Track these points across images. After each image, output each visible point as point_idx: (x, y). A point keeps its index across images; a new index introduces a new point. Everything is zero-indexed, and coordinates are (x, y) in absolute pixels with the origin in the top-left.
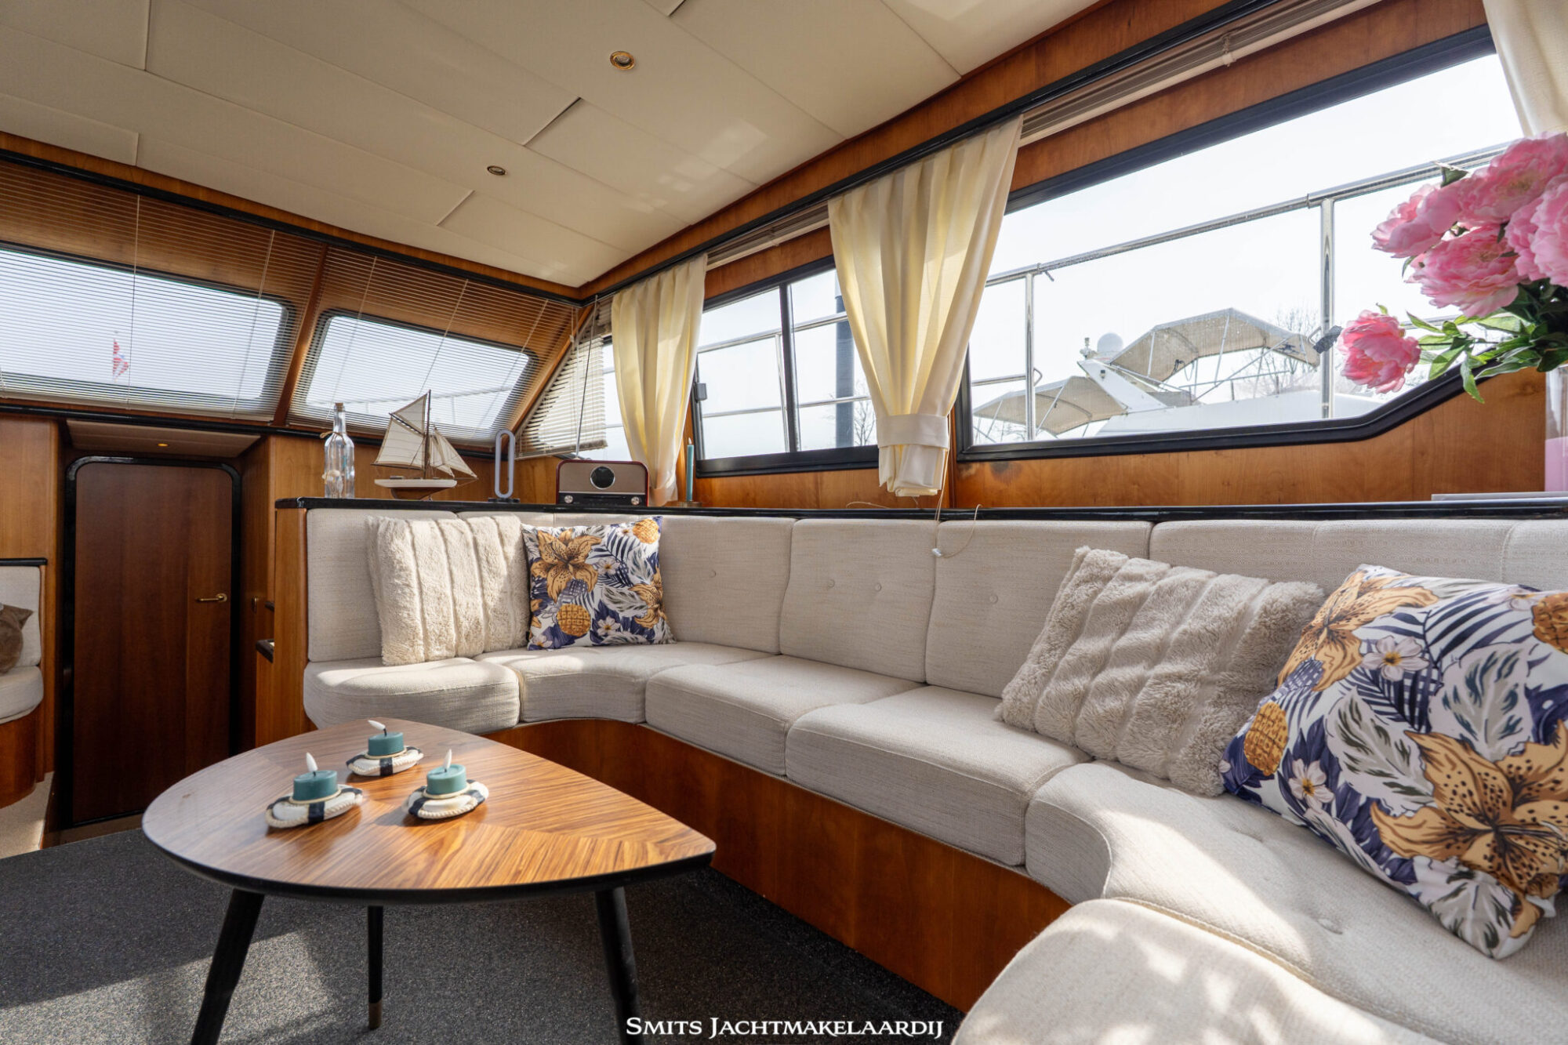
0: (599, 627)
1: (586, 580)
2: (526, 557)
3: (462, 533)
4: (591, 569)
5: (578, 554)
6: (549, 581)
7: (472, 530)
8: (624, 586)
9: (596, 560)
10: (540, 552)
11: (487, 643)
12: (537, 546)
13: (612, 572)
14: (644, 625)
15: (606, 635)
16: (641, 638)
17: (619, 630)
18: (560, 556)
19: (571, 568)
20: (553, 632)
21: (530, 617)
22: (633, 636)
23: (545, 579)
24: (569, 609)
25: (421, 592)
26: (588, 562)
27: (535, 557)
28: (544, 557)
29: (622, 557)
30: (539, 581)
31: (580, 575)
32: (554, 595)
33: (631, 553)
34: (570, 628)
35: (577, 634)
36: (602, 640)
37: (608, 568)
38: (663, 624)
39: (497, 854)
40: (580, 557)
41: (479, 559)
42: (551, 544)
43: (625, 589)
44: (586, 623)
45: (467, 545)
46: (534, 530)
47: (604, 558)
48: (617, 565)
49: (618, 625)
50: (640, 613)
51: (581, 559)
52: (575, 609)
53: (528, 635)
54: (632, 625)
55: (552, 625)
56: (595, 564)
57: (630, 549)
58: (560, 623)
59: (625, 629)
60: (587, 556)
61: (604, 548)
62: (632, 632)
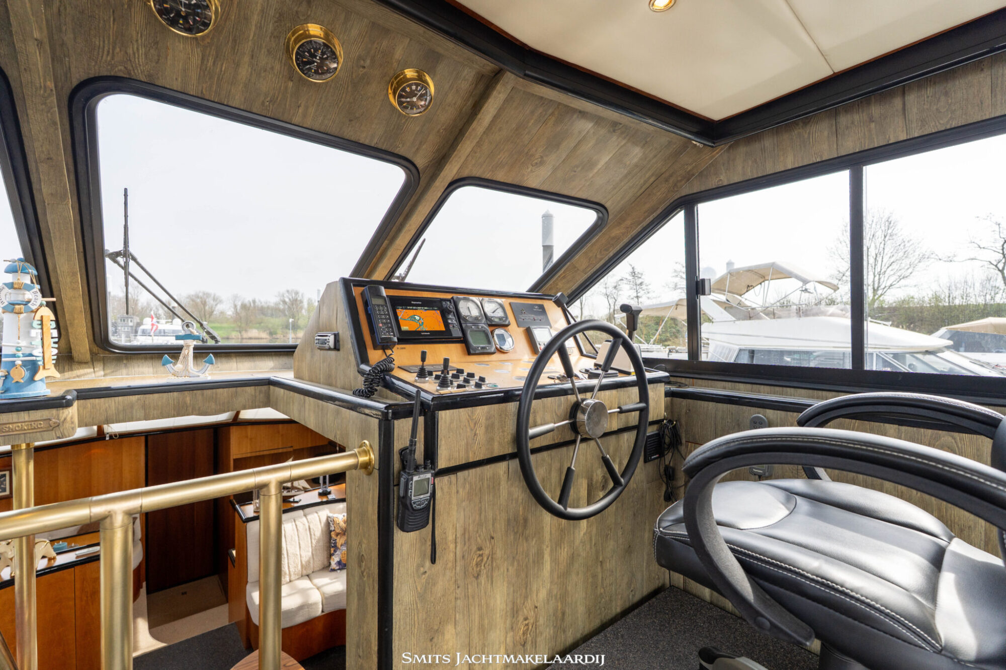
2: (329, 528)
3: (304, 524)
6: (338, 541)
7: (308, 522)
10: (334, 527)
11: (313, 569)
12: (333, 524)
18: (342, 529)
19: (346, 534)
20: (339, 563)
21: (330, 555)
23: (336, 540)
24: (345, 552)
25: (288, 555)
27: (332, 529)
28: (336, 529)
30: (333, 540)
32: (339, 547)
34: (346, 560)
41: (311, 535)
42: (338, 522)
45: (306, 530)
46: (333, 516)
53: (330, 564)
55: (339, 560)
58: (341, 559)
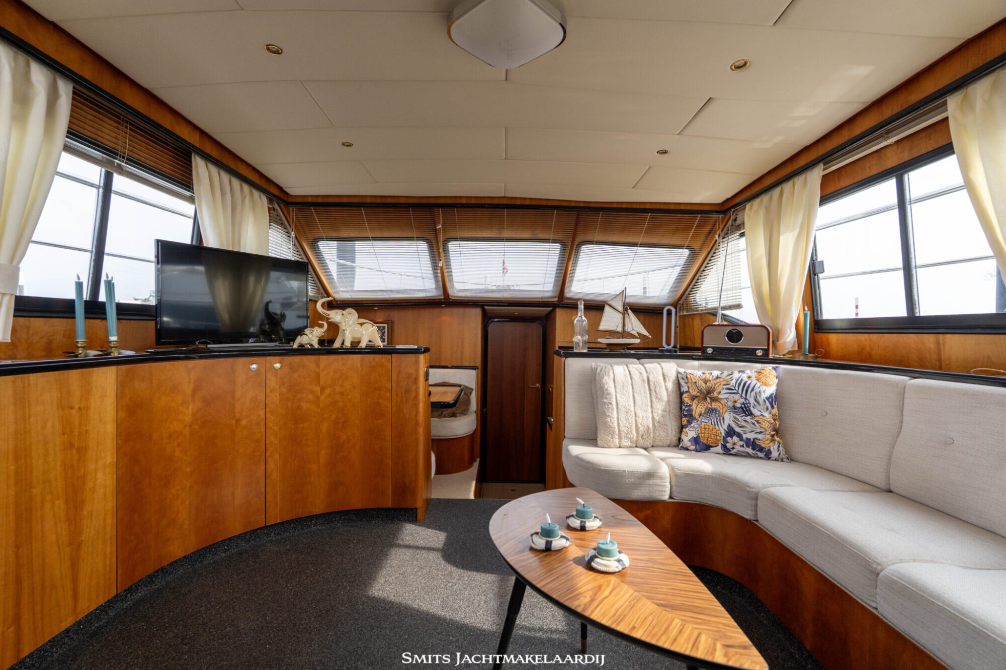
0: (727, 442)
1: (718, 409)
2: (680, 389)
3: (641, 373)
4: (722, 402)
5: (713, 391)
6: (694, 407)
7: (647, 372)
8: (747, 416)
9: (727, 396)
10: (688, 387)
11: (654, 441)
12: (686, 383)
13: (738, 405)
14: (763, 445)
15: (733, 448)
16: (760, 454)
17: (743, 446)
18: (701, 391)
19: (709, 400)
20: (696, 440)
21: (682, 428)
22: (754, 452)
24: (707, 427)
25: (617, 408)
26: (720, 396)
27: (685, 390)
28: (691, 391)
29: (746, 395)
30: (686, 406)
31: (714, 405)
32: (697, 417)
33: (753, 393)
34: (707, 440)
35: (712, 445)
36: (731, 451)
37: (735, 402)
38: (779, 447)
39: (625, 609)
40: (715, 393)
41: (650, 390)
42: (696, 382)
43: (748, 418)
44: (718, 438)
45: (644, 381)
46: (685, 372)
47: (733, 395)
48: (742, 401)
49: (742, 443)
50: (760, 436)
51: (715, 394)
52: (711, 428)
53: (680, 440)
54: (752, 444)
55: (695, 436)
56: (726, 399)
57: (752, 390)
58: (700, 435)
59: (748, 446)
60: (720, 393)
61: (733, 388)
62: (753, 449)
